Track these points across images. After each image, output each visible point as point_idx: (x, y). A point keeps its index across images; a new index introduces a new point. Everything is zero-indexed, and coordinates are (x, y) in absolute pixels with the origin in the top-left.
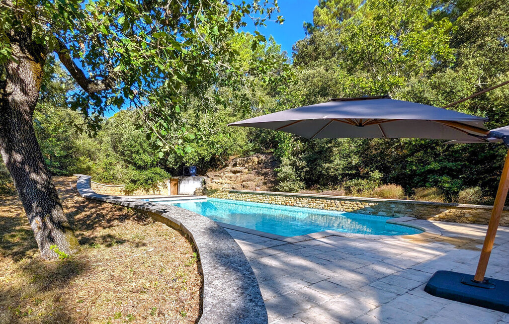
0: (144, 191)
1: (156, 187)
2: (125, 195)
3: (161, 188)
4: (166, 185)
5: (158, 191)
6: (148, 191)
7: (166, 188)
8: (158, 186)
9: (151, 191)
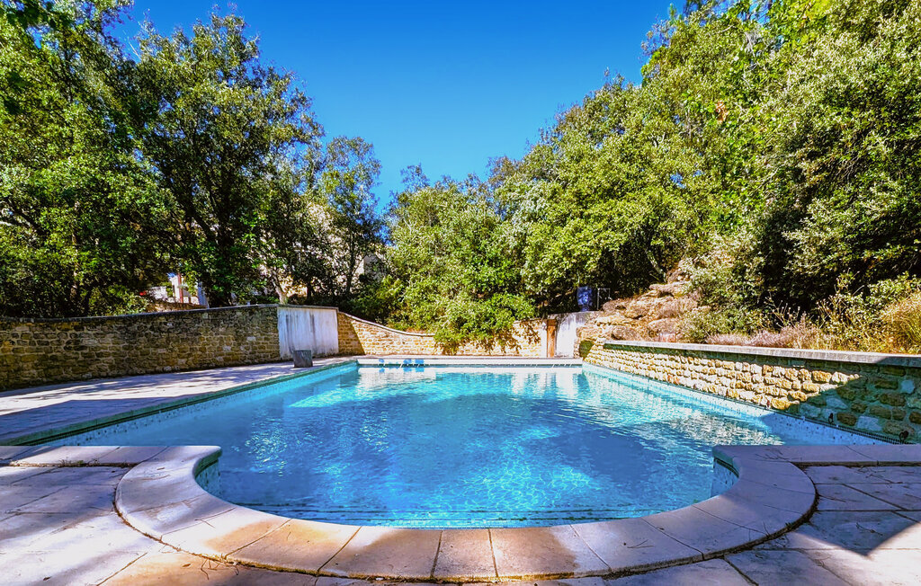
0: (480, 348)
1: (509, 338)
2: (444, 353)
3: (522, 341)
4: (535, 334)
5: (512, 347)
6: (489, 346)
7: (537, 340)
8: (514, 336)
9: (497, 348)
